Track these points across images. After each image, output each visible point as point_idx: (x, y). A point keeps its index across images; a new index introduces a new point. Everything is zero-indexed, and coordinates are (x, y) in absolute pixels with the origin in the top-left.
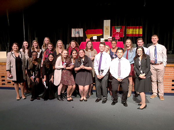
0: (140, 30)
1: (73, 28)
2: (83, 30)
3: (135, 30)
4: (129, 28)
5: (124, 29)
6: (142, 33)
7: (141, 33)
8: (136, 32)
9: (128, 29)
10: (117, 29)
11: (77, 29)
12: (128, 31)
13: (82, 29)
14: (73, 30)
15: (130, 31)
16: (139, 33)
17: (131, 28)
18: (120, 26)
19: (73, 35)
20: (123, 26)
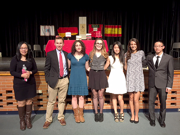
1: (42, 25)
5: (102, 28)
6: (121, 33)
9: (106, 28)
10: (94, 28)
11: (47, 26)
12: (106, 30)
13: (53, 27)
16: (118, 33)
17: (110, 27)
18: (98, 24)
19: (42, 34)
20: (101, 24)
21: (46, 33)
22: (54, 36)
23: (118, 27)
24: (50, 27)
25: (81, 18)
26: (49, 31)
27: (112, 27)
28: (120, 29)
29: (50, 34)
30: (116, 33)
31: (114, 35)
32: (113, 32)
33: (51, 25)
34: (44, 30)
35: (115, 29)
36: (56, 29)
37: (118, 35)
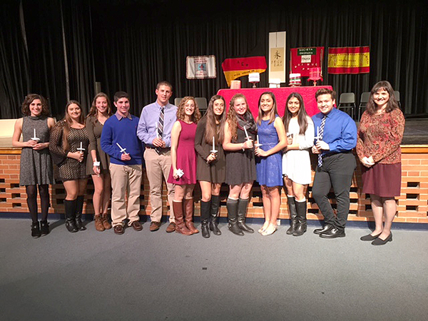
0: (364, 57)
1: (190, 56)
2: (216, 61)
3: (350, 56)
5: (322, 55)
7: (367, 64)
8: (353, 61)
9: (332, 55)
11: (200, 58)
12: (333, 60)
13: (213, 58)
14: (190, 61)
15: (338, 61)
16: (361, 64)
17: (341, 52)
18: (312, 46)
19: (190, 75)
20: (320, 46)
21: (198, 72)
22: (215, 79)
23: (361, 52)
24: (207, 59)
25: (272, 35)
26: (203, 67)
27: (347, 52)
28: (368, 54)
29: (207, 74)
30: (357, 64)
31: (352, 69)
32: (349, 62)
33: (209, 54)
34: (193, 67)
35: (353, 55)
36: (219, 62)
37: (361, 68)
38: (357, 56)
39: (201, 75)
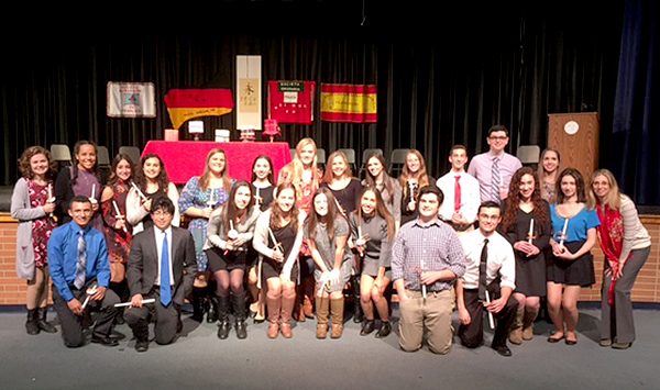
0: (370, 100)
1: (114, 81)
2: (156, 92)
3: (350, 97)
4: (332, 91)
5: (312, 93)
6: (375, 112)
7: (373, 110)
8: (354, 104)
9: (326, 94)
10: (285, 94)
11: (129, 85)
12: (327, 100)
13: (151, 87)
14: (113, 89)
15: (335, 103)
16: (365, 109)
17: (339, 90)
18: (299, 79)
19: (113, 110)
20: (309, 79)
21: (127, 107)
22: (154, 119)
23: (366, 92)
24: (141, 87)
25: (241, 59)
26: (135, 99)
27: (347, 91)
28: (373, 97)
29: (141, 111)
30: (360, 110)
31: (354, 115)
32: (350, 101)
33: (145, 80)
34: (119, 98)
35: (354, 97)
36: (161, 91)
37: (365, 115)
38: (360, 98)
39: (131, 112)
